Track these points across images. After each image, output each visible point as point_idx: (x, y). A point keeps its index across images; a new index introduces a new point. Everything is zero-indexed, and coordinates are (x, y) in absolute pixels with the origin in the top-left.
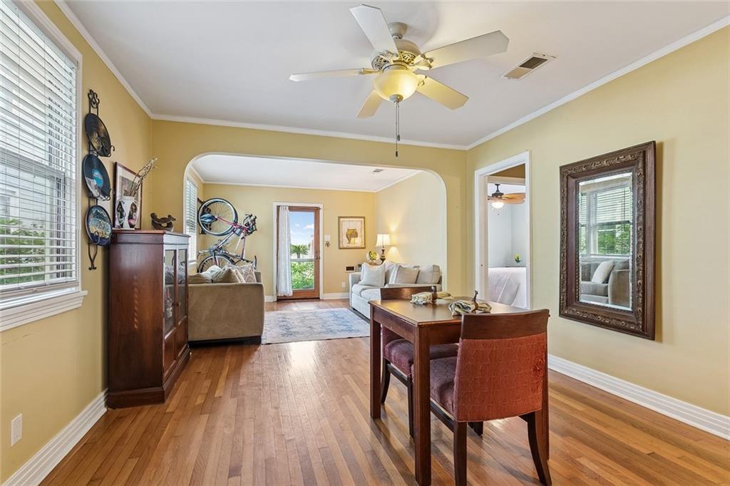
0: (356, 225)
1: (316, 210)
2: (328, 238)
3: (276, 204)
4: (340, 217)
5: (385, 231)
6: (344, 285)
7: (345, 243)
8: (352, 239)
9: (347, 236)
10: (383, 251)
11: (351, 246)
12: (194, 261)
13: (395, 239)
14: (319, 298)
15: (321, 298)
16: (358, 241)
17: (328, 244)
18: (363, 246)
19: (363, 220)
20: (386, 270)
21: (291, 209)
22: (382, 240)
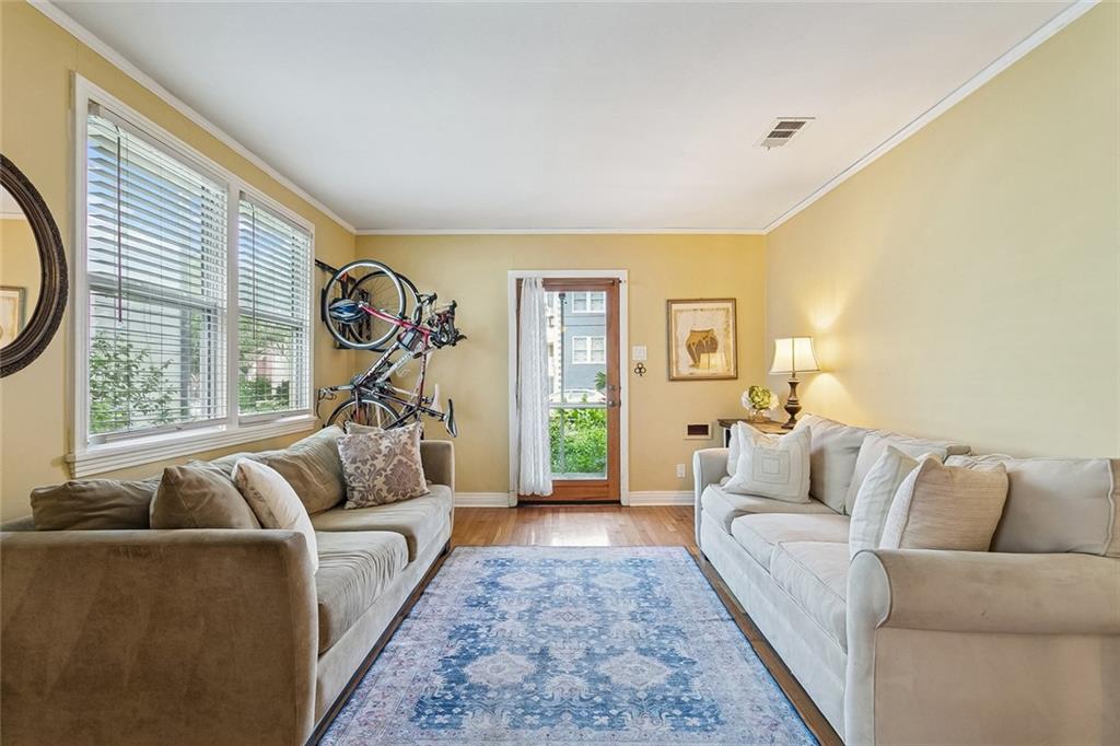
0: (713, 319)
1: (612, 286)
2: (640, 354)
3: (513, 275)
4: (670, 302)
5: (797, 329)
6: (681, 470)
7: (684, 365)
8: (704, 357)
9: (689, 347)
10: (793, 385)
11: (699, 372)
12: (304, 412)
13: (831, 351)
14: (619, 502)
15: (623, 503)
16: (717, 362)
17: (640, 370)
18: (732, 374)
19: (729, 305)
20: (814, 447)
21: (549, 284)
22: (789, 354)
